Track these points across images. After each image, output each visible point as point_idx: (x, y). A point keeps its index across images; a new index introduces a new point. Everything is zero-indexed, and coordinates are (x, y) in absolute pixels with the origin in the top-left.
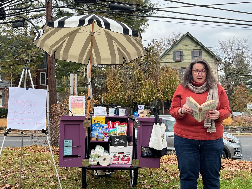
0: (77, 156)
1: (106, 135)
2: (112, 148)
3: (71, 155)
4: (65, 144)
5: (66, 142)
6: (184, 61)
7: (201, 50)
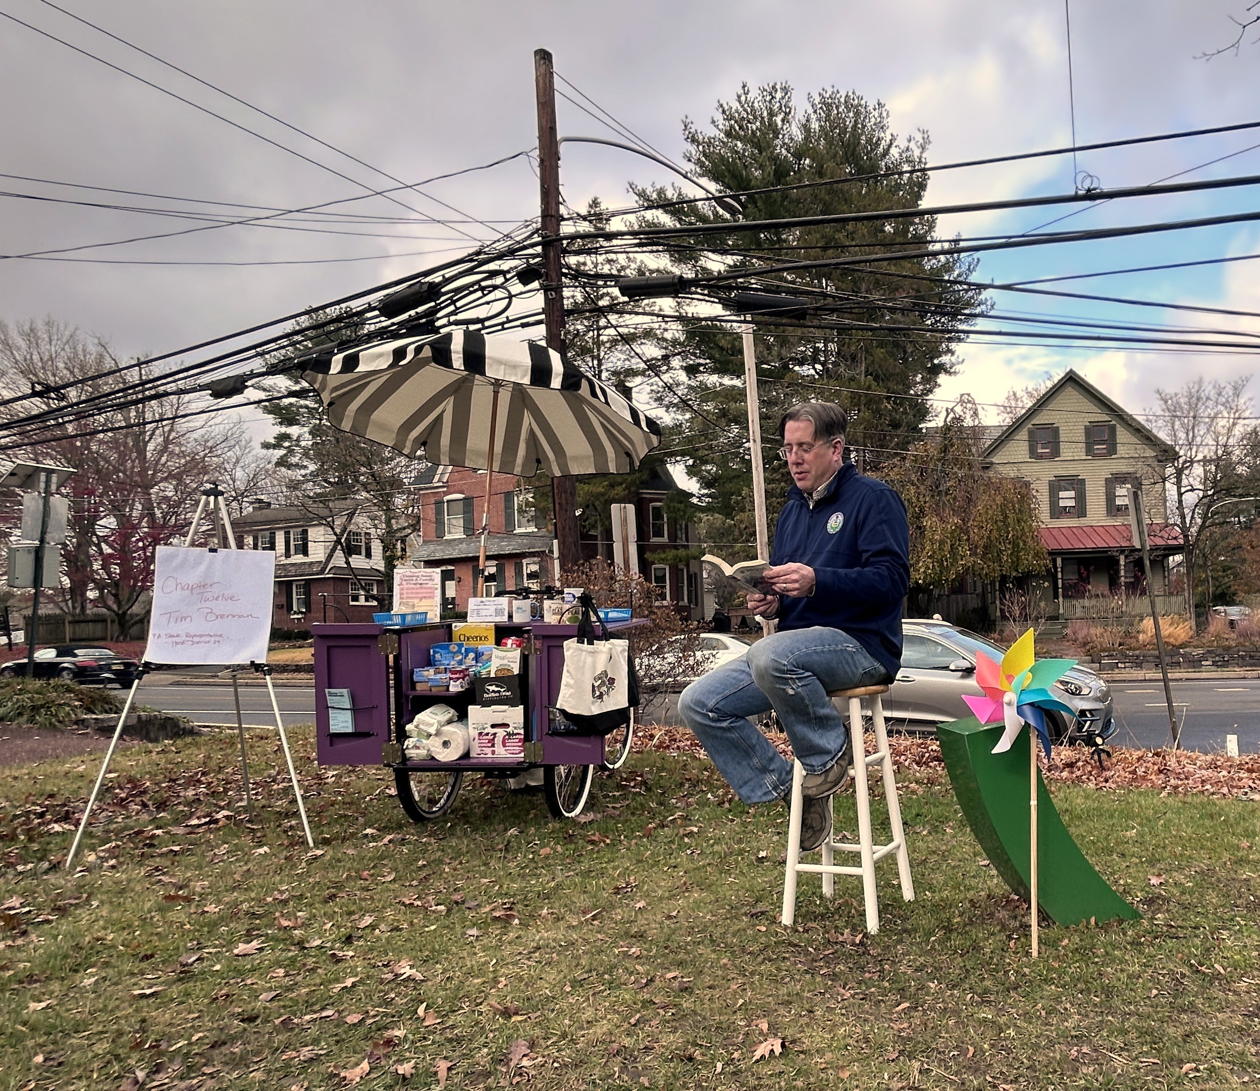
0: (367, 735)
1: (454, 676)
2: (473, 710)
3: (350, 729)
4: (331, 701)
5: (331, 694)
6: (1061, 458)
7: (1113, 422)
